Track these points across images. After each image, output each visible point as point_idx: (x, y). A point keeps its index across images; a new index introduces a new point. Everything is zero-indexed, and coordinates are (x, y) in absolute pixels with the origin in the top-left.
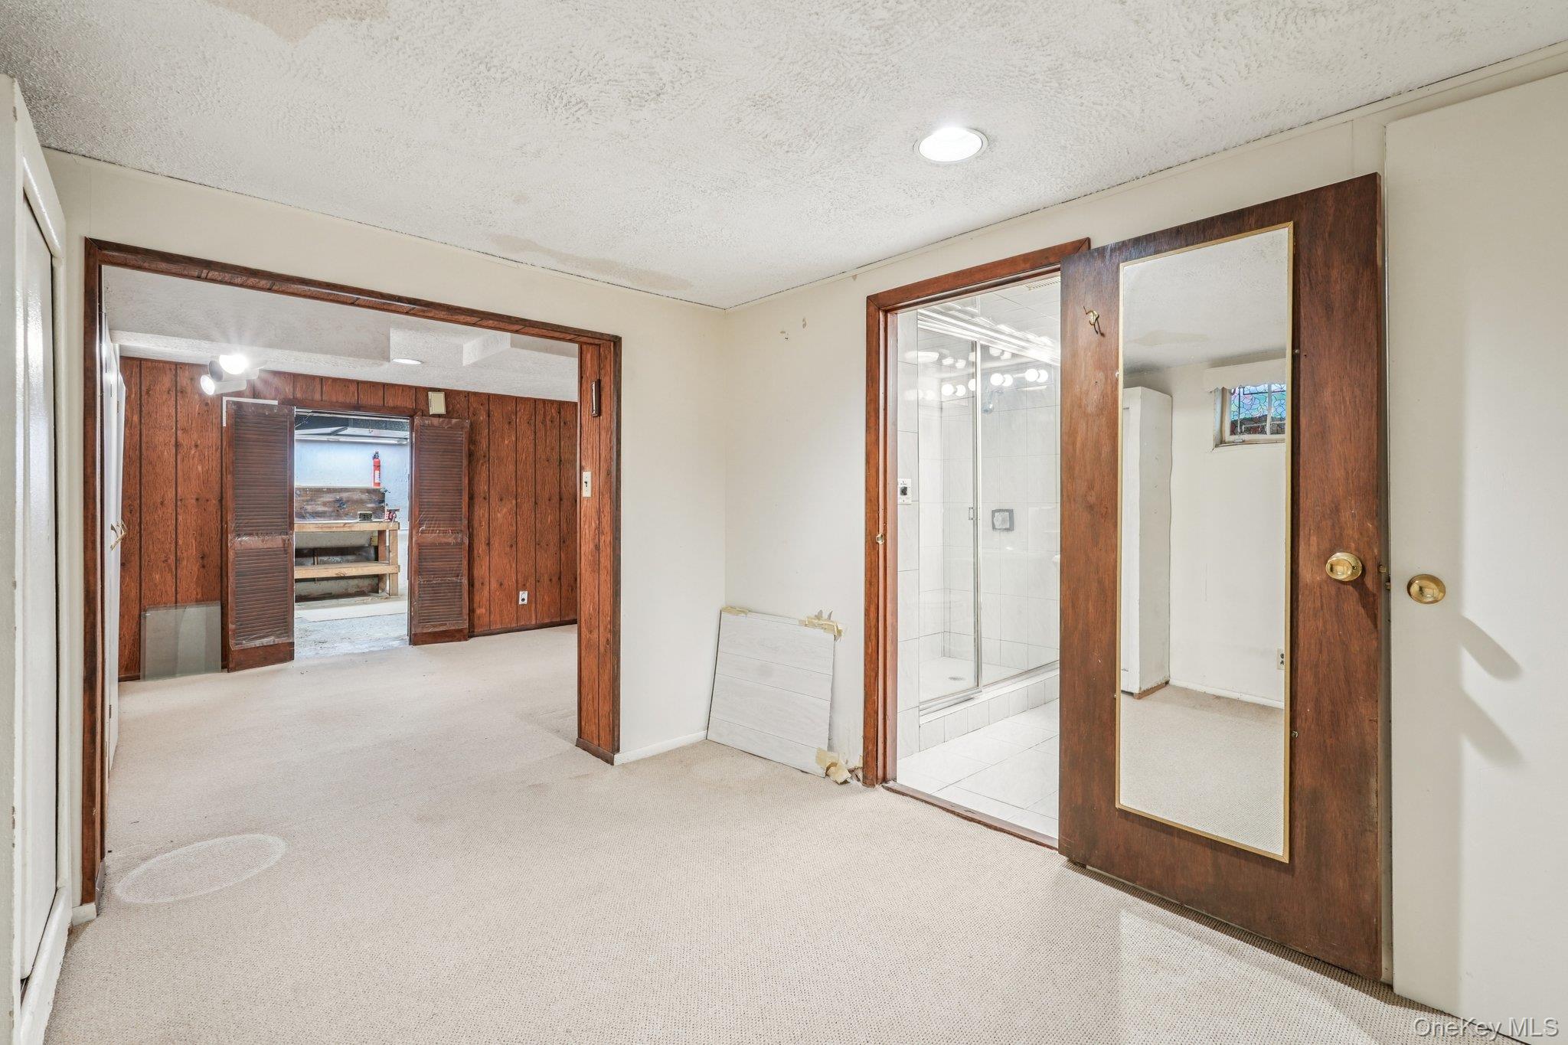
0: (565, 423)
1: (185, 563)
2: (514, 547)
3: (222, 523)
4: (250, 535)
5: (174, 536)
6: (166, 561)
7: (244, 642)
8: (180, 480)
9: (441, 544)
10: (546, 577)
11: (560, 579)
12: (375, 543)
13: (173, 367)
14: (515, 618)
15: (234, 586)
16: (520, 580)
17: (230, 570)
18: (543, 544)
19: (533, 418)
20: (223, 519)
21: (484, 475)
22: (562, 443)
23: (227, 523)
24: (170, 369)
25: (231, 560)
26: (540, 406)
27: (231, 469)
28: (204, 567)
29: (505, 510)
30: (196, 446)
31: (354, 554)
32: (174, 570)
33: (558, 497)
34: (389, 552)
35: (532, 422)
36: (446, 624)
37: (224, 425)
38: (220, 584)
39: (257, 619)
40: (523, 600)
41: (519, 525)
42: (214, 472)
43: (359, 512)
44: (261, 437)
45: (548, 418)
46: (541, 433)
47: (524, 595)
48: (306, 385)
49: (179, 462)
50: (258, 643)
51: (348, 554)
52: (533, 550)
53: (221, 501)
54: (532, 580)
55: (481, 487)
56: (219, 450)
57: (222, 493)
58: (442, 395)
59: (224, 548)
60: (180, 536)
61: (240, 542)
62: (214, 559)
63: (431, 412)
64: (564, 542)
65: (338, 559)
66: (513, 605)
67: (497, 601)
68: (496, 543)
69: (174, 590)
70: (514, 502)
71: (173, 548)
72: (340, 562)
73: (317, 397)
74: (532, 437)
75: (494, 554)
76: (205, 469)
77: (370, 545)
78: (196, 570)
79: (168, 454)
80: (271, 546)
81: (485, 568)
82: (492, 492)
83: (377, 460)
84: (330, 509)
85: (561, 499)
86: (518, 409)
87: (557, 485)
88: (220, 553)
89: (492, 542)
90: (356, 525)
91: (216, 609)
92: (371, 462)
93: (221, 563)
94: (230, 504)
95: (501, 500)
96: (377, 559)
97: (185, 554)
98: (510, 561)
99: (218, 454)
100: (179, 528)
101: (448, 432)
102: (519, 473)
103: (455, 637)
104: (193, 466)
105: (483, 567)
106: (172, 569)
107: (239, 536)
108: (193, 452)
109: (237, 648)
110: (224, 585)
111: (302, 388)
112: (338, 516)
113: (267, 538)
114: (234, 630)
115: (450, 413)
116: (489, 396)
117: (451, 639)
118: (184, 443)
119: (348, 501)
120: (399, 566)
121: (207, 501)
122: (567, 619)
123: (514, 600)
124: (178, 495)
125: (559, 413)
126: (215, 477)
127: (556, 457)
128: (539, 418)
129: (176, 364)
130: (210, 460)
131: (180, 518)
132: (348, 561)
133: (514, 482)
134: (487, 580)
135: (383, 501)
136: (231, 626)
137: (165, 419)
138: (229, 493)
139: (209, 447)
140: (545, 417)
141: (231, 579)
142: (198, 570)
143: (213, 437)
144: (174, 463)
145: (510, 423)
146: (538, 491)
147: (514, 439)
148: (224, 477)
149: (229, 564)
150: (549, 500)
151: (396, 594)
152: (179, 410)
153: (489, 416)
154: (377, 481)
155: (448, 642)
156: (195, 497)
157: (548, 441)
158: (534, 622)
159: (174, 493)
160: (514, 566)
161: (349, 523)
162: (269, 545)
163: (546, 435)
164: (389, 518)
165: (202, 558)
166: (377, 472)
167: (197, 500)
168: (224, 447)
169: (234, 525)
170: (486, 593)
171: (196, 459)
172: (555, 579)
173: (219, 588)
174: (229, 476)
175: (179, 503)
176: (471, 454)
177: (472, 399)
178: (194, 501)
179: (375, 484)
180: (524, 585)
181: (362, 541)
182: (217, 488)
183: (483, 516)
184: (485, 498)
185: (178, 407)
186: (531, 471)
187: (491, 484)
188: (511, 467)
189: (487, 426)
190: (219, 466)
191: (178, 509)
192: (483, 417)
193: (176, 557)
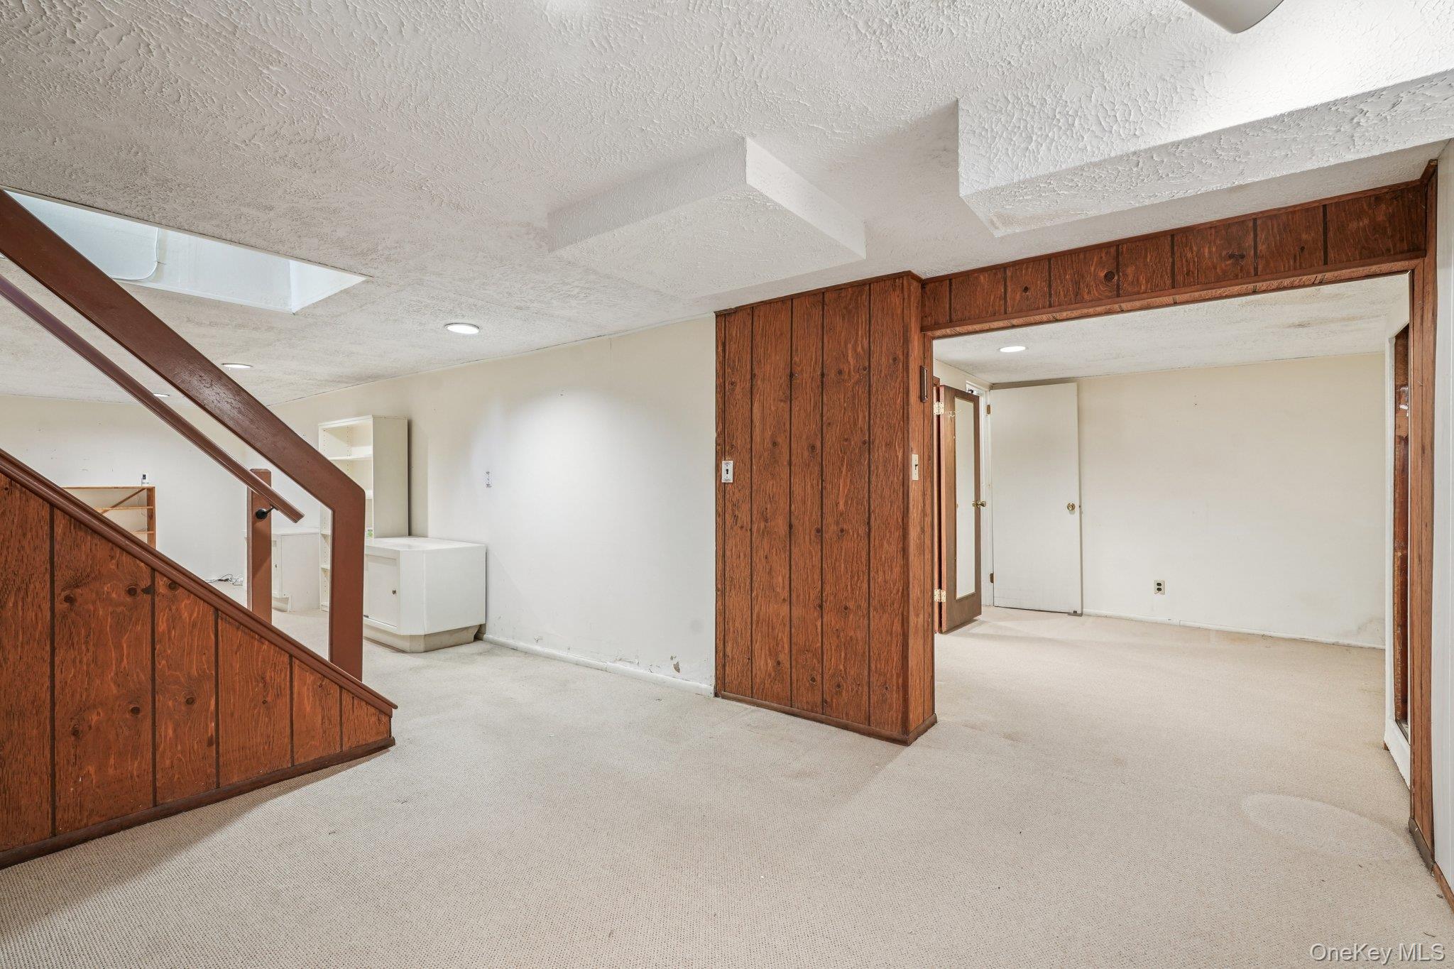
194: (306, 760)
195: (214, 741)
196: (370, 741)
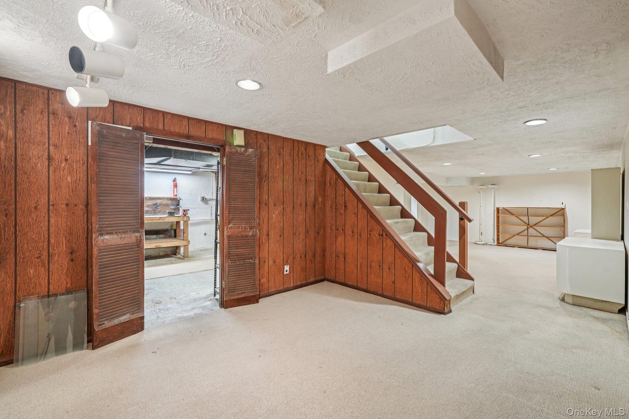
0: (308, 156)
1: (56, 258)
2: (282, 236)
3: (87, 224)
4: (111, 233)
5: (47, 236)
6: (40, 257)
7: (106, 322)
8: (52, 189)
9: (242, 236)
10: (299, 255)
11: (305, 256)
12: (174, 227)
13: (46, 92)
14: (282, 283)
15: (97, 277)
16: (285, 258)
17: (94, 264)
18: (297, 234)
19: (292, 152)
20: (88, 221)
21: (265, 189)
22: (307, 169)
23: (91, 225)
24: (43, 93)
25: (95, 256)
26: (296, 144)
27: (95, 180)
28: (72, 260)
29: (277, 212)
30: (66, 160)
31: (163, 234)
32: (47, 264)
33: (305, 204)
34: (184, 233)
35: (292, 154)
36: (245, 293)
37: (90, 144)
38: (86, 274)
39: (116, 302)
40: (287, 271)
41: (284, 222)
42: (81, 182)
43: (168, 211)
44: (119, 154)
45: (300, 152)
46: (296, 162)
47: (287, 268)
48: (153, 117)
49: (51, 173)
50: (116, 321)
51: (160, 234)
52: (292, 238)
53: (87, 205)
54: (291, 258)
55: (264, 197)
56: (86, 164)
57: (87, 199)
58: (242, 132)
59: (89, 244)
60: (52, 236)
61: (103, 240)
62: (81, 254)
63: (235, 145)
64: (308, 232)
65: (155, 236)
66: (281, 274)
67: (272, 273)
68: (272, 233)
69: (46, 281)
70: (282, 207)
71: (46, 246)
72: (156, 239)
73: (161, 127)
74: (291, 165)
75: (271, 241)
76: (73, 179)
77: (171, 229)
78: (66, 263)
79: (42, 166)
80: (127, 242)
81: (266, 251)
82: (270, 200)
83: (176, 182)
84: (151, 209)
85: (306, 205)
86: (284, 146)
87: (305, 196)
88: (86, 249)
89: (270, 233)
90: (166, 218)
91: (83, 295)
92: (172, 183)
93: (87, 256)
94: (94, 208)
95: (275, 205)
96: (175, 236)
97: (57, 251)
98: (279, 246)
99: (85, 168)
100: (51, 228)
101: (247, 158)
102: (285, 188)
103: (251, 301)
104: (63, 176)
105: (265, 251)
106: (44, 263)
107: (102, 235)
108: (63, 165)
109: (100, 328)
110: (90, 274)
111: (149, 119)
112: (155, 213)
113: (123, 236)
114: (97, 314)
115: (247, 145)
116: (268, 135)
117: (248, 303)
118: (56, 158)
119: (160, 205)
120: (189, 241)
121: (76, 206)
122: (309, 281)
123: (282, 272)
124: (51, 200)
125: (306, 150)
126: (82, 185)
127: (304, 178)
128: (296, 152)
129: (49, 89)
130: (78, 172)
131: (52, 221)
132: (160, 238)
133: (282, 194)
134: (267, 259)
135: (179, 205)
136: (95, 311)
137: (39, 136)
138: (93, 200)
139: (77, 162)
140: (298, 151)
141: (95, 272)
142: (68, 263)
143: (80, 153)
144: (47, 174)
145: (280, 154)
146: (295, 200)
147: (282, 165)
148: (90, 187)
149: (94, 259)
150: (301, 206)
151: (187, 257)
152: (51, 129)
153: (268, 149)
154: (175, 194)
155: (247, 305)
156: (65, 202)
157: (300, 167)
158: (292, 285)
159: (47, 199)
160: (282, 249)
161: (162, 217)
162: (126, 241)
163: (299, 163)
164: (184, 215)
165: (71, 253)
166: (175, 189)
167: (67, 205)
168: (89, 162)
169: (97, 226)
170: (266, 267)
171: (66, 171)
172: (303, 256)
173: (86, 277)
174: (93, 185)
175: (51, 208)
176: (259, 175)
177: (259, 137)
178: (64, 206)
179: (174, 195)
180: (287, 261)
181: (167, 227)
182: (83, 194)
183: (265, 216)
184: (266, 204)
185: (51, 126)
186: (291, 187)
187: (269, 195)
188: (281, 184)
189: (267, 155)
190: (85, 177)
191: (50, 213)
192: (265, 150)
193: (49, 253)
194: (416, 302)
195: (394, 282)
196: (437, 308)
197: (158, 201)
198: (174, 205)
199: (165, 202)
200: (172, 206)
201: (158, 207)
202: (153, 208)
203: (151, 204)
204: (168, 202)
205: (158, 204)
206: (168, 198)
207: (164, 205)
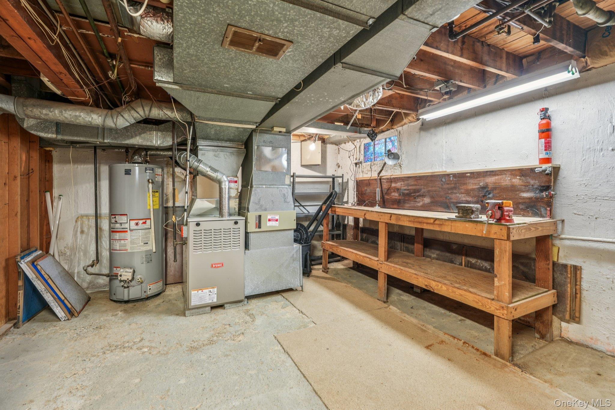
119: (495, 189)
135: (553, 188)
154: (544, 156)
197: (491, 180)
198: (533, 190)
199: (506, 181)
200: (527, 191)
201: (489, 194)
202: (479, 196)
203: (474, 187)
204: (514, 180)
205: (490, 186)
206: (515, 170)
207: (504, 189)
